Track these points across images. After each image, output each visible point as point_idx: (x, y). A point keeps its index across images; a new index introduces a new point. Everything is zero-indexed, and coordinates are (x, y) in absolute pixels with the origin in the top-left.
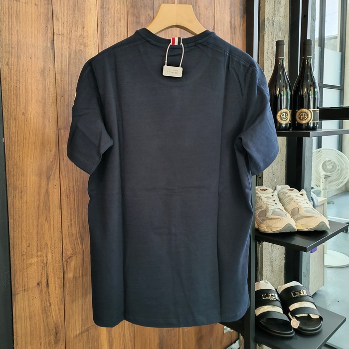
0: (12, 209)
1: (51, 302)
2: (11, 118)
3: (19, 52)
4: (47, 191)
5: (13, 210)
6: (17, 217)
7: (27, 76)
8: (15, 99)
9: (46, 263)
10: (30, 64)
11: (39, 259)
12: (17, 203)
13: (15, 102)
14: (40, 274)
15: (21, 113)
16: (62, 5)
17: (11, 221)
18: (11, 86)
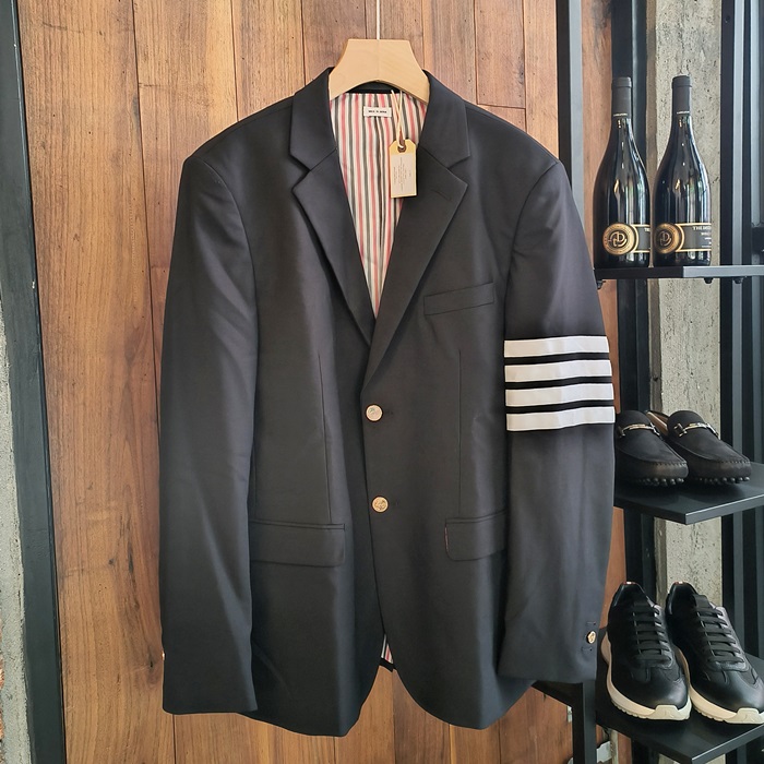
0: (55, 415)
1: (139, 599)
2: (52, 246)
3: (67, 123)
4: (128, 385)
5: (58, 418)
7: (83, 167)
8: (59, 209)
9: (128, 524)
10: (88, 144)
11: (114, 514)
12: (66, 405)
13: (59, 216)
14: (114, 543)
15: (72, 236)
16: (156, 31)
17: (52, 437)
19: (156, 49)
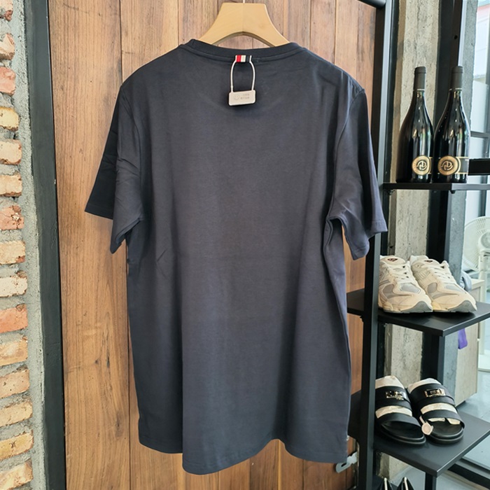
0: (65, 268)
1: (112, 384)
2: (66, 156)
3: (77, 73)
5: (67, 269)
6: (72, 278)
7: (86, 104)
8: (71, 132)
9: (108, 337)
10: (90, 89)
11: (99, 331)
12: (72, 261)
13: (71, 135)
14: (99, 350)
15: (78, 150)
17: (63, 282)
18: (66, 115)
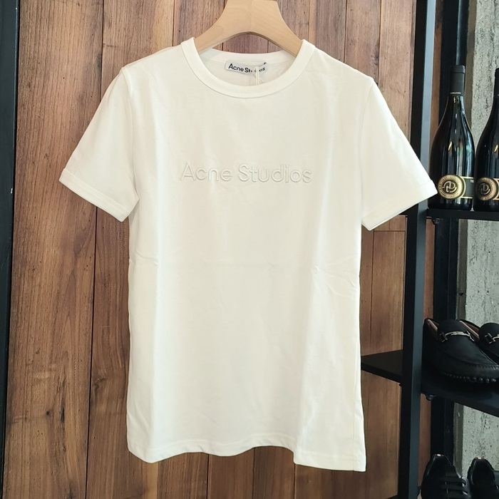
1: (66, 445)
2: (28, 161)
3: (48, 68)
4: (73, 273)
5: (19, 296)
6: (24, 306)
7: (56, 103)
9: (64, 382)
10: (62, 87)
11: (53, 374)
12: (26, 285)
13: (36, 139)
14: (52, 399)
15: (43, 155)
16: (119, 6)
18: (32, 116)
19: (118, 20)
